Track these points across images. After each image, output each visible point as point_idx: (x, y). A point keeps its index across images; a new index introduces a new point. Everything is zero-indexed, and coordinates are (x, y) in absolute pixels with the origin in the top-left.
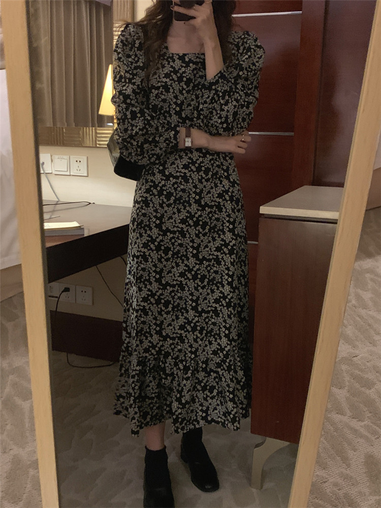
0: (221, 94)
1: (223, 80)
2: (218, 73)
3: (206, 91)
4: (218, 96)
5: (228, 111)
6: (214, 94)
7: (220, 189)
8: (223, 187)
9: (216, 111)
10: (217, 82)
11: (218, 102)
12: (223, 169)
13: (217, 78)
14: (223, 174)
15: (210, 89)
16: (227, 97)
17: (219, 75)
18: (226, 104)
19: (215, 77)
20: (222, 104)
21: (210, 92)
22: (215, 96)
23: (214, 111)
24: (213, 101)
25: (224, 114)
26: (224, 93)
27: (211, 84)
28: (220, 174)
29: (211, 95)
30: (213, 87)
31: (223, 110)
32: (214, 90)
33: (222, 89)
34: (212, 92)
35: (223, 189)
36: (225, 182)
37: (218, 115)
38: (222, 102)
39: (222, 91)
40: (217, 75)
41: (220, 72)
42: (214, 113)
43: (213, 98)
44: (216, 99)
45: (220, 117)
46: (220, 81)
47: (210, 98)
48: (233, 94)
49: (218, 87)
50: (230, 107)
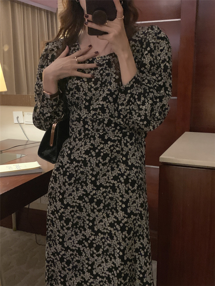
16: (143, 99)
33: (136, 93)
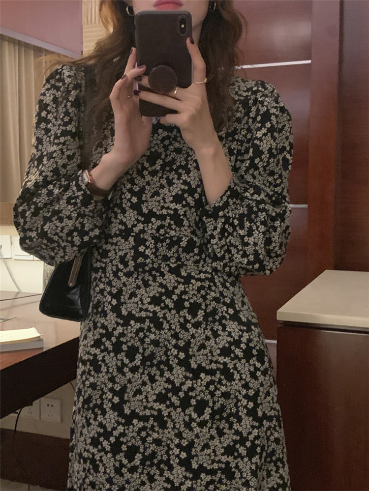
0: (236, 222)
1: (234, 200)
2: (226, 191)
3: (209, 220)
4: (232, 225)
5: (255, 244)
6: (224, 224)
7: (223, 340)
8: (230, 335)
9: (236, 247)
10: (226, 204)
11: (235, 234)
12: (225, 304)
13: (225, 198)
14: (227, 312)
15: (215, 216)
17: (229, 193)
18: (250, 233)
19: (221, 197)
20: (244, 236)
21: (216, 220)
22: (227, 226)
23: (232, 248)
24: (226, 234)
25: (250, 249)
26: (241, 217)
27: (217, 209)
28: (220, 314)
29: (220, 226)
30: (221, 214)
31: (247, 244)
32: (222, 217)
34: (219, 220)
35: (229, 339)
36: (232, 326)
37: (241, 253)
38: (242, 232)
39: (237, 216)
40: (224, 195)
41: (229, 188)
42: (234, 251)
43: (223, 230)
44: (230, 230)
45: (245, 255)
46: (231, 202)
47: (219, 230)
48: (257, 216)
49: (228, 212)
50: (258, 237)
